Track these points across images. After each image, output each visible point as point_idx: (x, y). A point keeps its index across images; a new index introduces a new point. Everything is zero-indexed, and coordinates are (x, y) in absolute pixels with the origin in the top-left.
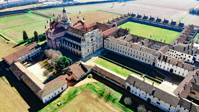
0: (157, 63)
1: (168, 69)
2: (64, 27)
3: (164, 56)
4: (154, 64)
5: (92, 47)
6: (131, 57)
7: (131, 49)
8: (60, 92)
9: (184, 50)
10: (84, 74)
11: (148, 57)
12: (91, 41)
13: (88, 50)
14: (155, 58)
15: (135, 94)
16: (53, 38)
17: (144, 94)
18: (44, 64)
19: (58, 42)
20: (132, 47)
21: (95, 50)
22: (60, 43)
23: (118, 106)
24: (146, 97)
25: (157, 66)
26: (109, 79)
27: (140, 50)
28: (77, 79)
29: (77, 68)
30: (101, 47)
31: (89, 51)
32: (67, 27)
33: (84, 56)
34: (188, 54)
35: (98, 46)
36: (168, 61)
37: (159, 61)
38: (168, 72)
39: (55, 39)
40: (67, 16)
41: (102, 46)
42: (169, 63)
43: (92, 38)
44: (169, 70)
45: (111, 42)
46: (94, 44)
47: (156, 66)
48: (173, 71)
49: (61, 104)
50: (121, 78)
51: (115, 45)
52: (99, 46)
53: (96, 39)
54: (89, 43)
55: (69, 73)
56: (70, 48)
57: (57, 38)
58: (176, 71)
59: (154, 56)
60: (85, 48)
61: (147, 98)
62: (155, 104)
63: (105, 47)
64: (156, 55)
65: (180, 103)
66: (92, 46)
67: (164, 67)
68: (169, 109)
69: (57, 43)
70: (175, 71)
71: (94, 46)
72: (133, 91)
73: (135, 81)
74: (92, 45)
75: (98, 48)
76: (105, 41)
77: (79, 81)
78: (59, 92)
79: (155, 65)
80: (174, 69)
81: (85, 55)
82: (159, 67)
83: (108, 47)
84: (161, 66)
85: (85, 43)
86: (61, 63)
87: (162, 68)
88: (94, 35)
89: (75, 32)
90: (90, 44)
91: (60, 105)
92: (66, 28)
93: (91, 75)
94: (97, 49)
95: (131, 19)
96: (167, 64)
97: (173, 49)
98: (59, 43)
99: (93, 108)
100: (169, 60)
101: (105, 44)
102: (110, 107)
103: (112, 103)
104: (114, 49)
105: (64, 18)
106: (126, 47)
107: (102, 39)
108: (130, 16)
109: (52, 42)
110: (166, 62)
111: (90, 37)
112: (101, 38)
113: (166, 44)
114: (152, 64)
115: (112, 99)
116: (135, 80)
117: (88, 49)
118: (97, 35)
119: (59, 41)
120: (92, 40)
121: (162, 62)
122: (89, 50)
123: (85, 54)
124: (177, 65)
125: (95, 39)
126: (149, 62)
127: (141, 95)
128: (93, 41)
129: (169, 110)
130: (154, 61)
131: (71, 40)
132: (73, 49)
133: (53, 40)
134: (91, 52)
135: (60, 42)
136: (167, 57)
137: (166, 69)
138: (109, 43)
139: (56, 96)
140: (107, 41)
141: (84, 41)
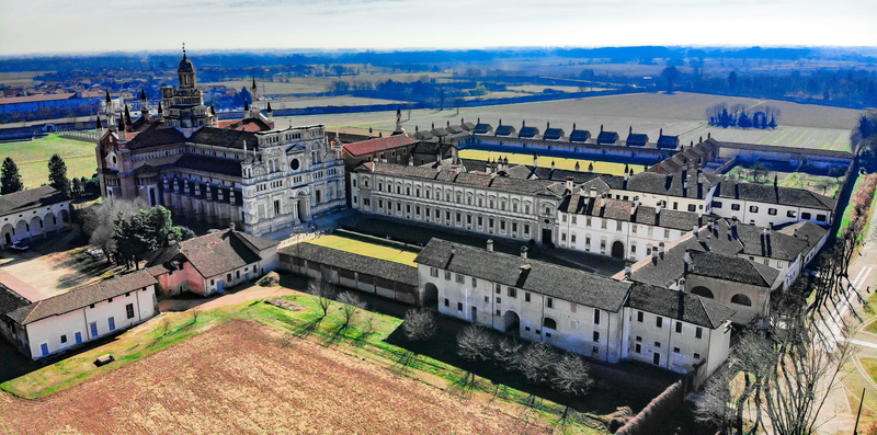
0: (557, 229)
1: (603, 245)
2: (182, 130)
3: (582, 198)
4: (547, 234)
5: (294, 193)
6: (460, 226)
7: (457, 189)
8: (118, 326)
9: (668, 187)
10: (242, 272)
11: (521, 212)
12: (287, 169)
13: (277, 204)
14: (548, 210)
15: (459, 314)
16: (128, 163)
17: (490, 300)
18: (69, 259)
19: (149, 187)
20: (458, 180)
21: (308, 212)
22: (156, 192)
23: (375, 353)
24: (499, 312)
25: (560, 242)
26: (353, 278)
27: (490, 186)
28: (209, 288)
29: (208, 246)
30: (339, 207)
31: (282, 212)
32: (195, 130)
33: (255, 228)
34: (685, 196)
35: (324, 198)
36: (596, 209)
37: (564, 219)
38: (607, 258)
39: (136, 173)
40: (196, 85)
41: (344, 203)
42: (601, 216)
43: (293, 157)
44: (608, 251)
45: (379, 177)
46: (303, 182)
47: (557, 241)
48: (625, 248)
49: (111, 359)
50: (401, 265)
51: (394, 188)
52: (329, 202)
53: (314, 164)
54: (278, 174)
55: (174, 259)
56: (197, 203)
57: (146, 169)
58: (634, 249)
59: (542, 200)
60: (260, 192)
61: (503, 313)
62: (538, 332)
63: (354, 205)
64: (547, 193)
65: (635, 300)
66: (293, 188)
67: (588, 241)
68: (596, 335)
69: (142, 187)
70: (630, 249)
71: (306, 190)
72: (447, 302)
73: (453, 255)
74: (293, 185)
75: (326, 207)
76: (353, 176)
77: (215, 295)
78: (111, 320)
79: (553, 239)
80: (624, 240)
81: (261, 225)
82: (568, 244)
83: (367, 202)
84: (574, 238)
85: (261, 169)
86: (141, 231)
87: (580, 246)
88: (301, 144)
89: (225, 140)
90: (284, 180)
91: (107, 362)
92: (187, 133)
93: (274, 275)
94: (320, 208)
95: (476, 141)
96: (597, 221)
97: (624, 188)
98: (152, 191)
99: (261, 364)
100: (603, 208)
101: (355, 191)
102: (341, 358)
103: (351, 348)
104: (390, 208)
105: (184, 93)
106: (436, 186)
107: (341, 170)
108: (468, 130)
109: (123, 182)
110: (590, 215)
111: (284, 148)
112: (336, 165)
113: (596, 175)
114: (539, 238)
115: (355, 335)
116: (453, 251)
117: (276, 198)
118: (319, 146)
119: (152, 180)
120: (295, 164)
121: (574, 221)
122: (281, 205)
123: (262, 220)
124: (633, 219)
125: (308, 161)
126: (527, 231)
127: (480, 309)
128: (299, 170)
129: (595, 344)
130: (547, 221)
131: (203, 174)
132: (208, 207)
133: (126, 176)
134: (289, 218)
135: (154, 186)
136: (593, 200)
137: (595, 249)
138: (369, 184)
139: (95, 337)
140: (362, 175)
141: (257, 163)
